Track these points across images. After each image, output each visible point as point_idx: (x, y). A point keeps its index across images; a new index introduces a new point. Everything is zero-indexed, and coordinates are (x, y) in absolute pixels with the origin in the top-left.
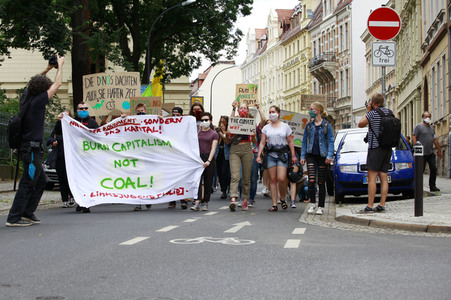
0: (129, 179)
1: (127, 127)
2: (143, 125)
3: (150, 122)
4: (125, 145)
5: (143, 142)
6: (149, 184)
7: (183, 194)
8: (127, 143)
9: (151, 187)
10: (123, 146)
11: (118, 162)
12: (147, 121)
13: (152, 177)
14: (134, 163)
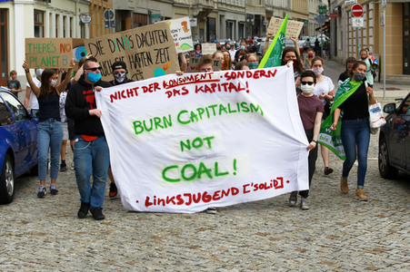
0: (202, 165)
1: (199, 85)
2: (224, 80)
3: (233, 76)
4: (196, 113)
5: (222, 108)
6: (231, 171)
7: (282, 186)
8: (198, 109)
9: (235, 174)
10: (193, 115)
11: (186, 143)
12: (229, 75)
13: (235, 161)
14: (209, 143)
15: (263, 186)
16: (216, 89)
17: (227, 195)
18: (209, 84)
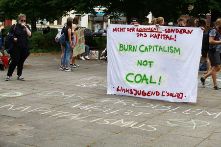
0: (145, 76)
1: (153, 33)
2: (164, 33)
3: (169, 31)
4: (148, 48)
5: (160, 48)
7: (182, 98)
8: (149, 46)
9: (159, 84)
10: (146, 48)
11: (140, 62)
12: (167, 30)
13: (161, 77)
14: (150, 65)
15: (172, 95)
16: (160, 37)
17: (154, 94)
18: (157, 34)
